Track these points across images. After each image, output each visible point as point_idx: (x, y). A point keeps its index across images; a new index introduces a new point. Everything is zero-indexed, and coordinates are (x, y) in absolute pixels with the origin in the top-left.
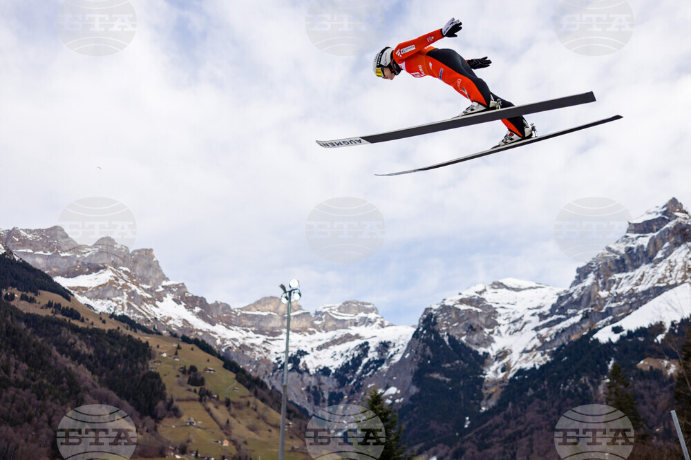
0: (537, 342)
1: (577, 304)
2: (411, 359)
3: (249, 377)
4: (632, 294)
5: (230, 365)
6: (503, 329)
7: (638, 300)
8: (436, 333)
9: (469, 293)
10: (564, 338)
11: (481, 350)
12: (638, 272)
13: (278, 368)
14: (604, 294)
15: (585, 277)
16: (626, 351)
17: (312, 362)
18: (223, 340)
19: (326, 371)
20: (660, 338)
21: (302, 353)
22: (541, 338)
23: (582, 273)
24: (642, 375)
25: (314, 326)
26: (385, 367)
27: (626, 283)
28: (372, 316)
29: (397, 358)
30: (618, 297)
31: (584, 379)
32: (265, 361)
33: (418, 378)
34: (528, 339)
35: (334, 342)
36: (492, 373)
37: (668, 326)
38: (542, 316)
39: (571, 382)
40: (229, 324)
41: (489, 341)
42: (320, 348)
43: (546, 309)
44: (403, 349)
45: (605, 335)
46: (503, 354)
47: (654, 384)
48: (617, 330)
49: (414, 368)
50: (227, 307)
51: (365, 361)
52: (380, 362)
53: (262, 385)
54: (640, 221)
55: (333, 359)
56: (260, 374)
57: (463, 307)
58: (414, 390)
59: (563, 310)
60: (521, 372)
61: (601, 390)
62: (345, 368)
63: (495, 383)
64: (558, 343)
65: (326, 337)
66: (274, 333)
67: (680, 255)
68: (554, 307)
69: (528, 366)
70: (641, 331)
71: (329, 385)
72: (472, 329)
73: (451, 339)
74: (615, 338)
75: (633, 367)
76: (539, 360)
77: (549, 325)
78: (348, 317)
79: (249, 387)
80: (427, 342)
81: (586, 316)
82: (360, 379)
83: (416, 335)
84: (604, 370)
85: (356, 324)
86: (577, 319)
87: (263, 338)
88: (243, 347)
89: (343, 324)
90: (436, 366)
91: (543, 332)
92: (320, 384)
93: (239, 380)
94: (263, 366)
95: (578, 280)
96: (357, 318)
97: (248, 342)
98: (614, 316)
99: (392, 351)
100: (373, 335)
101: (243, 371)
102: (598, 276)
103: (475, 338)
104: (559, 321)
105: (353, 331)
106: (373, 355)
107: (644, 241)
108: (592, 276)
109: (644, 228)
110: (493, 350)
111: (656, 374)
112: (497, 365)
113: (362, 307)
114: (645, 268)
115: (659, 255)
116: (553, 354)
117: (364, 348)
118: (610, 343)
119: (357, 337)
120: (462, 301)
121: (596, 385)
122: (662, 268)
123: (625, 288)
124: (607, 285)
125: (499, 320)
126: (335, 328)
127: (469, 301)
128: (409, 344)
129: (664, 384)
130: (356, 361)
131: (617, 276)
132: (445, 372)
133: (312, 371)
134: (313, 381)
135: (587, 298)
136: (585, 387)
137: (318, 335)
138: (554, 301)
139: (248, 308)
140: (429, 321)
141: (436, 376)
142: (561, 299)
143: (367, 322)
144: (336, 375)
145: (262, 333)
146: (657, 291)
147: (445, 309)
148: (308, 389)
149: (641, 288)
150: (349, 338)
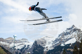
0: (52, 46)
1: (58, 40)
2: (33, 48)
3: (6, 50)
4: (67, 39)
5: (3, 48)
6: (47, 44)
7: (68, 40)
8: (37, 44)
9: (42, 38)
10: (56, 45)
11: (44, 47)
12: (68, 36)
13: (11, 49)
14: (62, 39)
15: (60, 36)
16: (65, 47)
17: (16, 48)
18: (2, 44)
19: (19, 49)
20: (70, 45)
21: (15, 46)
22: (53, 45)
23: (60, 35)
24: (68, 51)
25: (17, 42)
26: (28, 49)
27: (66, 37)
28: (27, 41)
29: (30, 48)
30: (65, 39)
31: (59, 52)
32: (9, 47)
33: (34, 51)
34: (51, 45)
35: (20, 45)
36: (45, 50)
37: (72, 44)
38: (53, 42)
39: (57, 52)
40: (3, 41)
41: (45, 45)
42: (18, 46)
43: (54, 41)
44: (31, 46)
45: (62, 45)
46: (47, 47)
47: (69, 52)
48: (64, 44)
49: (33, 49)
50: (3, 39)
51: (25, 48)
52: (28, 48)
53: (8, 51)
54: (68, 28)
55: (20, 47)
56: (8, 50)
57: (41, 40)
58: (33, 53)
59: (56, 41)
60: (49, 50)
61: (61, 53)
62: (22, 49)
63: (45, 52)
64: (55, 46)
65: (19, 44)
66: (11, 43)
67: (74, 33)
68: (55, 40)
69: (51, 49)
70: (68, 45)
71: (19, 51)
72: (42, 43)
73: (39, 45)
74: (64, 45)
75: (66, 50)
76: (52, 48)
77: (54, 43)
78: (23, 41)
79: (6, 52)
80: (35, 45)
81: (60, 42)
82: (24, 51)
83: (34, 44)
84: (62, 50)
85: (24, 42)
86: (58, 42)
87: (9, 44)
88: (5, 45)
89: (22, 42)
90: (36, 49)
91: (53, 44)
92: (18, 51)
93: (4, 51)
94: (8, 48)
95: (59, 36)
96: (24, 41)
97: (6, 44)
98: (64, 42)
99: (29, 46)
100: (27, 44)
101: (5, 49)
102: (62, 36)
103: (43, 45)
104: (56, 43)
105: (24, 43)
106: (26, 47)
107: (69, 31)
108: (61, 36)
109: (69, 29)
110: (45, 47)
111: (69, 51)
112: (46, 49)
113: (25, 39)
114: (69, 35)
115: (71, 33)
116: (54, 48)
117: (25, 46)
118: (63, 46)
119: (24, 44)
120: (41, 39)
121: (61, 52)
122: (71, 35)
123: (66, 38)
124: (63, 37)
125: (47, 42)
126: (21, 43)
127: (42, 39)
128: (32, 45)
129: (71, 53)
130: (24, 48)
131: (65, 36)
132: (38, 50)
133: (16, 49)
134: (17, 51)
135: (60, 39)
136: (59, 53)
137: (18, 44)
138: (55, 39)
139: (6, 39)
140: (36, 42)
141: (36, 50)
142: (56, 39)
143: (26, 42)
144: (20, 50)
145: (8, 43)
146: (70, 39)
147: (38, 40)
148: (16, 52)
149: (68, 38)
150: (23, 44)
